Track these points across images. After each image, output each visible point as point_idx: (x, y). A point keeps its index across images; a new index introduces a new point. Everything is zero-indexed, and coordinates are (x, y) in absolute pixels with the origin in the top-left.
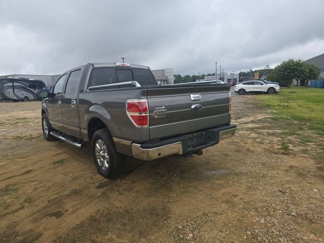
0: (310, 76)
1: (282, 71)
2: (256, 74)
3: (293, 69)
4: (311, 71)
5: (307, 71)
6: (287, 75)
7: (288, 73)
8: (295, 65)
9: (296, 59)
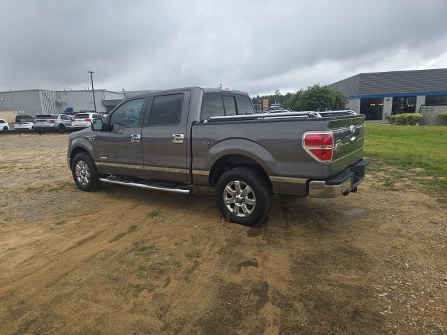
0: (336, 105)
1: (307, 99)
2: (264, 100)
3: (319, 97)
4: (338, 99)
5: (334, 99)
6: (313, 104)
7: (314, 101)
8: (321, 92)
9: (322, 85)
